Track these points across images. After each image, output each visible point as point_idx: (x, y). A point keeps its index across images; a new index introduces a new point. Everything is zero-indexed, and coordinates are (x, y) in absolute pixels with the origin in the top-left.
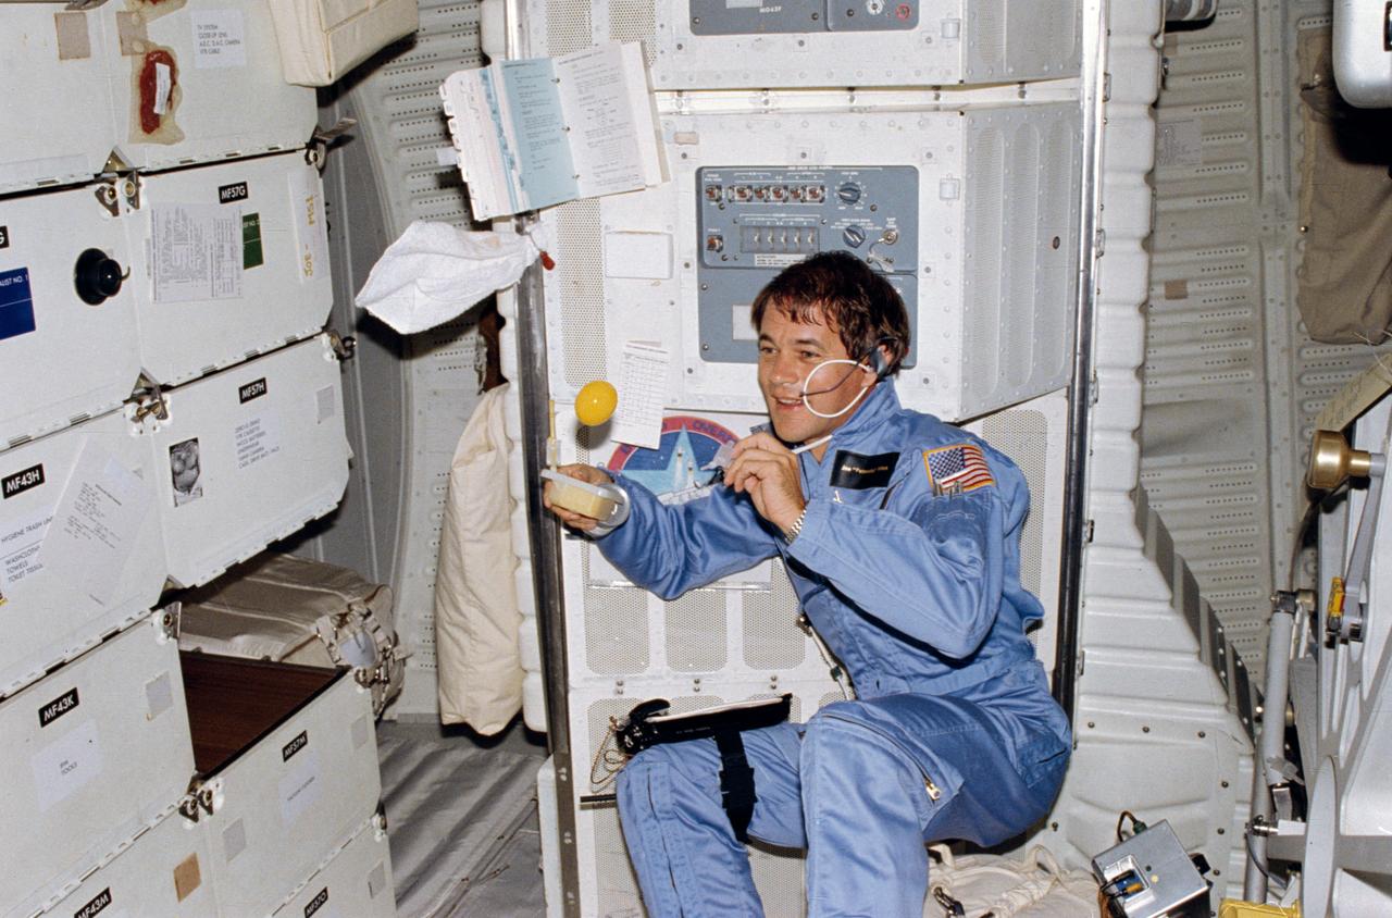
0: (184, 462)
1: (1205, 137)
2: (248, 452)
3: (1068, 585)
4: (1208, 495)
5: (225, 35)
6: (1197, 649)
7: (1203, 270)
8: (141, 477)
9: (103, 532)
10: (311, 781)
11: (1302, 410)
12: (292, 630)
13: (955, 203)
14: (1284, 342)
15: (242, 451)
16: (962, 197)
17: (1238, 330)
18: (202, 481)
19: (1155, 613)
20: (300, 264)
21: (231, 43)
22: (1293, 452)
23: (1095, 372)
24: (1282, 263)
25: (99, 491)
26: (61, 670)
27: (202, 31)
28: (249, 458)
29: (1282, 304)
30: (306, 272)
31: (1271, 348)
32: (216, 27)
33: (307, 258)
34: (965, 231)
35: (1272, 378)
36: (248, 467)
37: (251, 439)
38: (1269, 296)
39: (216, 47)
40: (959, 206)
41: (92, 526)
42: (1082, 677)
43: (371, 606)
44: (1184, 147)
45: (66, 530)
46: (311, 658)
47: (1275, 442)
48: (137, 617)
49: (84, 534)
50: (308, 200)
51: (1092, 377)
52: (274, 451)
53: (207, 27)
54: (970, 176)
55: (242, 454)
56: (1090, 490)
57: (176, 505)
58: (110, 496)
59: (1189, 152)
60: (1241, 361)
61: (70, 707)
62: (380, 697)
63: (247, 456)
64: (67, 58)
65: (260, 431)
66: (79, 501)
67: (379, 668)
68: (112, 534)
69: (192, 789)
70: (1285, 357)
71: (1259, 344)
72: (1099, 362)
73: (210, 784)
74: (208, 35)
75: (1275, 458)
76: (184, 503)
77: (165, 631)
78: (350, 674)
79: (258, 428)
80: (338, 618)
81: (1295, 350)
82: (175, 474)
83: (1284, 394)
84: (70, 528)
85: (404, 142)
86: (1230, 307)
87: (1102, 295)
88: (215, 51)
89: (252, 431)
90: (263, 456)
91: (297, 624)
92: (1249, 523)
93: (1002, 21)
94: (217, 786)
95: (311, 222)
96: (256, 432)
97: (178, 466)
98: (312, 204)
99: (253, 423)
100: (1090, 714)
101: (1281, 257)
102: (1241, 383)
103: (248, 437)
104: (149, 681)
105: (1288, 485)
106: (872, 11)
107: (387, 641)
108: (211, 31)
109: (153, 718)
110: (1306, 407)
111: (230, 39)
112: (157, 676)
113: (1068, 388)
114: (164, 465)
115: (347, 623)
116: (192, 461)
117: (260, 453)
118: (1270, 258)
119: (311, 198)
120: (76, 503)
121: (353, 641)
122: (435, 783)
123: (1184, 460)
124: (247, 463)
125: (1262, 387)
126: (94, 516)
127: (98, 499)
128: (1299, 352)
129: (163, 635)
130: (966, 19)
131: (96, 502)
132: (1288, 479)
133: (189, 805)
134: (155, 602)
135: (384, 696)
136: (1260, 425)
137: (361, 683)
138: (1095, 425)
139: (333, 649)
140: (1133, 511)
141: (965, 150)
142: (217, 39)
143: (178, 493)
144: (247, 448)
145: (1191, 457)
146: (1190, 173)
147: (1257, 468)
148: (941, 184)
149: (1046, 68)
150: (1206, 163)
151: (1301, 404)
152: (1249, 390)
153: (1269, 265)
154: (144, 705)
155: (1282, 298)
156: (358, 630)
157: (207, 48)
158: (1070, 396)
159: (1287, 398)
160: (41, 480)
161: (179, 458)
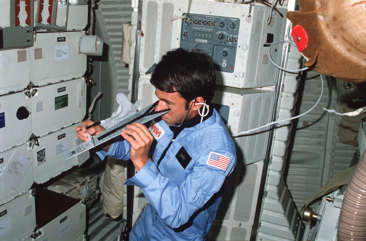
0: (41, 155)
1: (318, 87)
2: (59, 151)
3: (258, 206)
4: (307, 176)
5: (63, 52)
6: (289, 226)
7: (313, 120)
8: (29, 160)
9: (17, 172)
10: (67, 227)
11: (334, 158)
12: (70, 185)
13: (238, 116)
14: (331, 140)
15: (57, 151)
16: (240, 115)
17: (320, 136)
18: (46, 158)
19: (280, 216)
20: (78, 105)
21: (65, 53)
22: (330, 168)
23: (272, 156)
24: (333, 121)
25: (17, 163)
26: (3, 206)
27: (57, 51)
28: (59, 153)
29: (332, 131)
30: (79, 107)
31: (328, 141)
32: (61, 50)
33: (80, 104)
34: (239, 124)
35: (327, 149)
36: (58, 155)
37: (60, 148)
38: (329, 128)
39: (61, 55)
40: (239, 117)
41: (14, 171)
42: (260, 228)
43: (91, 180)
44: (312, 89)
45: (8, 172)
46: (73, 195)
47: (326, 165)
48: (24, 192)
49: (12, 173)
50: (82, 90)
51: (270, 157)
52: (66, 150)
53: (58, 50)
54: (242, 110)
55: (57, 152)
56: (267, 184)
57: (38, 165)
58: (20, 164)
59: (313, 90)
60: (319, 144)
61: (4, 214)
62: (91, 202)
63: (58, 152)
64: (20, 62)
65: (63, 146)
66: (12, 165)
67: (91, 195)
68: (19, 173)
69: (35, 231)
70: (331, 144)
71: (325, 140)
72: (273, 154)
73: (40, 230)
74: (59, 52)
75: (325, 169)
76: (40, 164)
77: (32, 195)
78: (81, 201)
79: (62, 145)
80: (82, 183)
81: (334, 143)
82: (38, 158)
83: (330, 153)
84: (9, 172)
85: (117, 61)
86: (319, 130)
87: (276, 139)
88: (60, 56)
89: (60, 146)
90: (63, 152)
91: (72, 184)
92: (316, 184)
93: (256, 73)
94: (42, 230)
95: (82, 95)
96: (62, 146)
97: (39, 156)
98: (83, 91)
99: (60, 144)
100: (261, 237)
101: (333, 119)
102: (318, 149)
103: (59, 148)
104: (26, 207)
105: (327, 176)
106: (223, 66)
107: (94, 189)
108: (60, 51)
109: (26, 215)
110: (335, 157)
111: (64, 52)
112: (28, 205)
113: (264, 160)
114: (36, 156)
115: (85, 184)
116: (43, 154)
117: (62, 151)
118: (331, 119)
119: (83, 90)
120: (11, 166)
121: (85, 189)
122: (105, 220)
123: (302, 166)
124: (58, 154)
125: (324, 150)
126: (15, 169)
127: (17, 165)
128: (335, 143)
129: (31, 195)
130: (246, 73)
131: (16, 165)
132: (328, 175)
133: (33, 235)
134: (30, 188)
135: (92, 202)
136: (322, 160)
137: (83, 204)
138: (270, 168)
139: (80, 191)
140: (277, 191)
141: (242, 104)
142: (61, 53)
143: (38, 162)
144: (59, 150)
145: (304, 166)
146: (313, 95)
147: (320, 171)
148: (235, 112)
149: (267, 84)
150: (317, 93)
151: (333, 156)
152: (321, 151)
153: (330, 120)
154: (24, 212)
155: (332, 129)
156: (87, 186)
157: (58, 55)
158: (264, 162)
159: (330, 154)
160: (3, 162)
161: (40, 154)
